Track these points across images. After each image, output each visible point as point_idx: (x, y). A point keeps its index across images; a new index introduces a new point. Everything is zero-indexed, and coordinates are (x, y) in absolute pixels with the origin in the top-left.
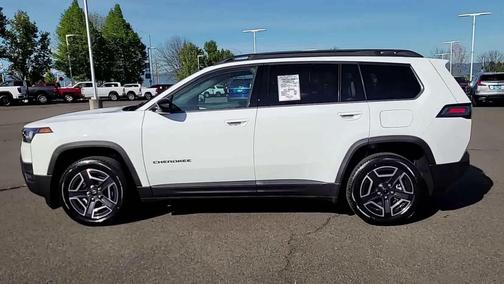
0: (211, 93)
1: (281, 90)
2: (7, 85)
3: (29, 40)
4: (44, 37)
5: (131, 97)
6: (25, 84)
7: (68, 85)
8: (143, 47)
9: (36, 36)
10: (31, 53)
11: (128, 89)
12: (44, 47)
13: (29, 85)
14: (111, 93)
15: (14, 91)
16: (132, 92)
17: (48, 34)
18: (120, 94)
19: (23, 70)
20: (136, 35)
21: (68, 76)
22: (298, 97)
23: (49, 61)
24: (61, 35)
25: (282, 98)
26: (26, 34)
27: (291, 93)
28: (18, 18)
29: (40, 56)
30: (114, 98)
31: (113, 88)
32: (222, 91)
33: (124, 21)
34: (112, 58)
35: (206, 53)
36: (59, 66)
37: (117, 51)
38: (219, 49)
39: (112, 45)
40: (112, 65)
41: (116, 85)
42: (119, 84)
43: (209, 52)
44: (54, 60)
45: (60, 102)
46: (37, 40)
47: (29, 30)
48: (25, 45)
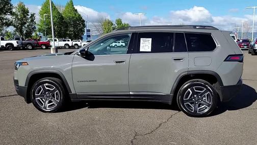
0: (118, 45)
2: (12, 40)
3: (25, 17)
4: (33, 15)
5: (76, 47)
6: (21, 39)
7: (43, 40)
8: (84, 21)
9: (28, 15)
10: (25, 23)
11: (74, 43)
12: (32, 21)
13: (23, 39)
14: (65, 44)
15: (15, 43)
16: (76, 44)
17: (34, 14)
18: (70, 45)
19: (21, 32)
20: (79, 15)
21: (44, 35)
23: (35, 28)
24: (41, 14)
26: (23, 14)
28: (19, 6)
29: (30, 25)
30: (67, 47)
31: (67, 42)
32: (124, 44)
33: (74, 8)
34: (67, 27)
35: (116, 25)
36: (40, 30)
37: (70, 23)
38: (123, 22)
39: (67, 20)
40: (67, 30)
41: (69, 41)
42: (70, 40)
43: (118, 24)
44: (37, 27)
45: (39, 49)
46: (29, 17)
47: (25, 12)
48: (22, 20)
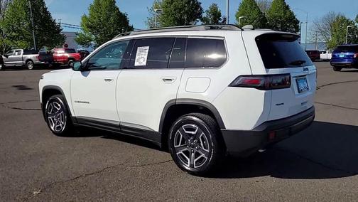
1: (137, 57)
22: (144, 63)
25: (137, 64)
27: (142, 60)
